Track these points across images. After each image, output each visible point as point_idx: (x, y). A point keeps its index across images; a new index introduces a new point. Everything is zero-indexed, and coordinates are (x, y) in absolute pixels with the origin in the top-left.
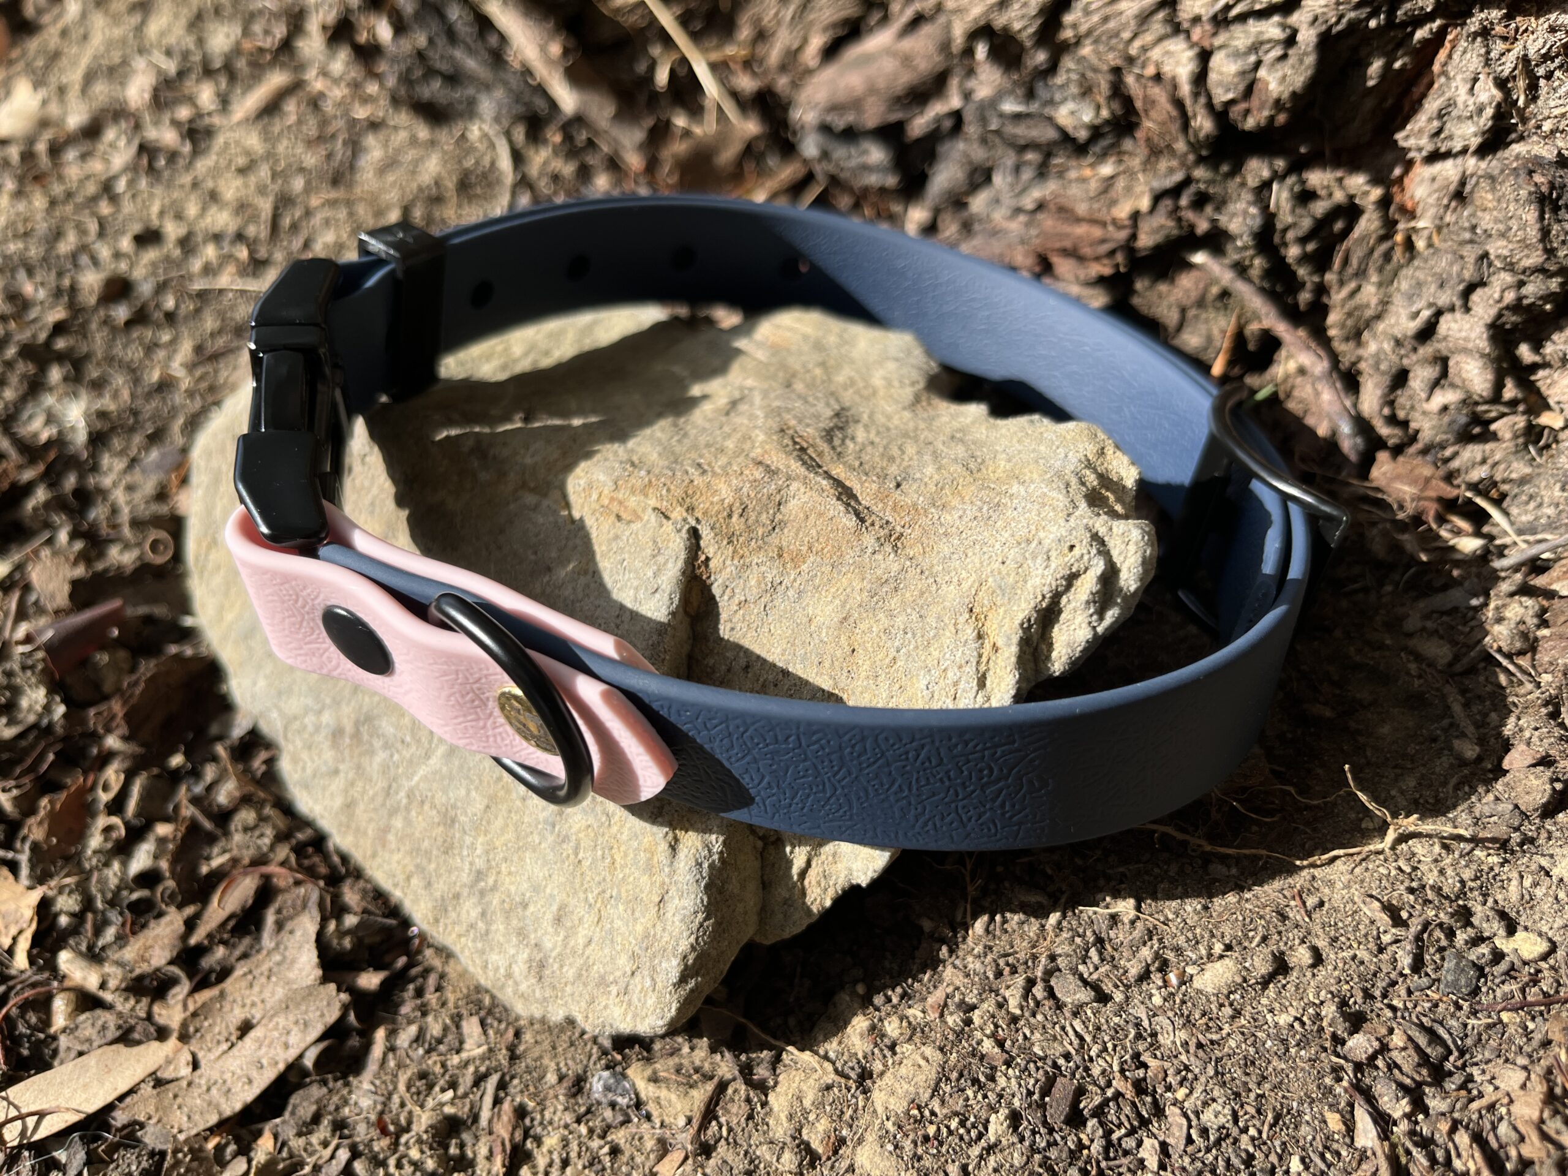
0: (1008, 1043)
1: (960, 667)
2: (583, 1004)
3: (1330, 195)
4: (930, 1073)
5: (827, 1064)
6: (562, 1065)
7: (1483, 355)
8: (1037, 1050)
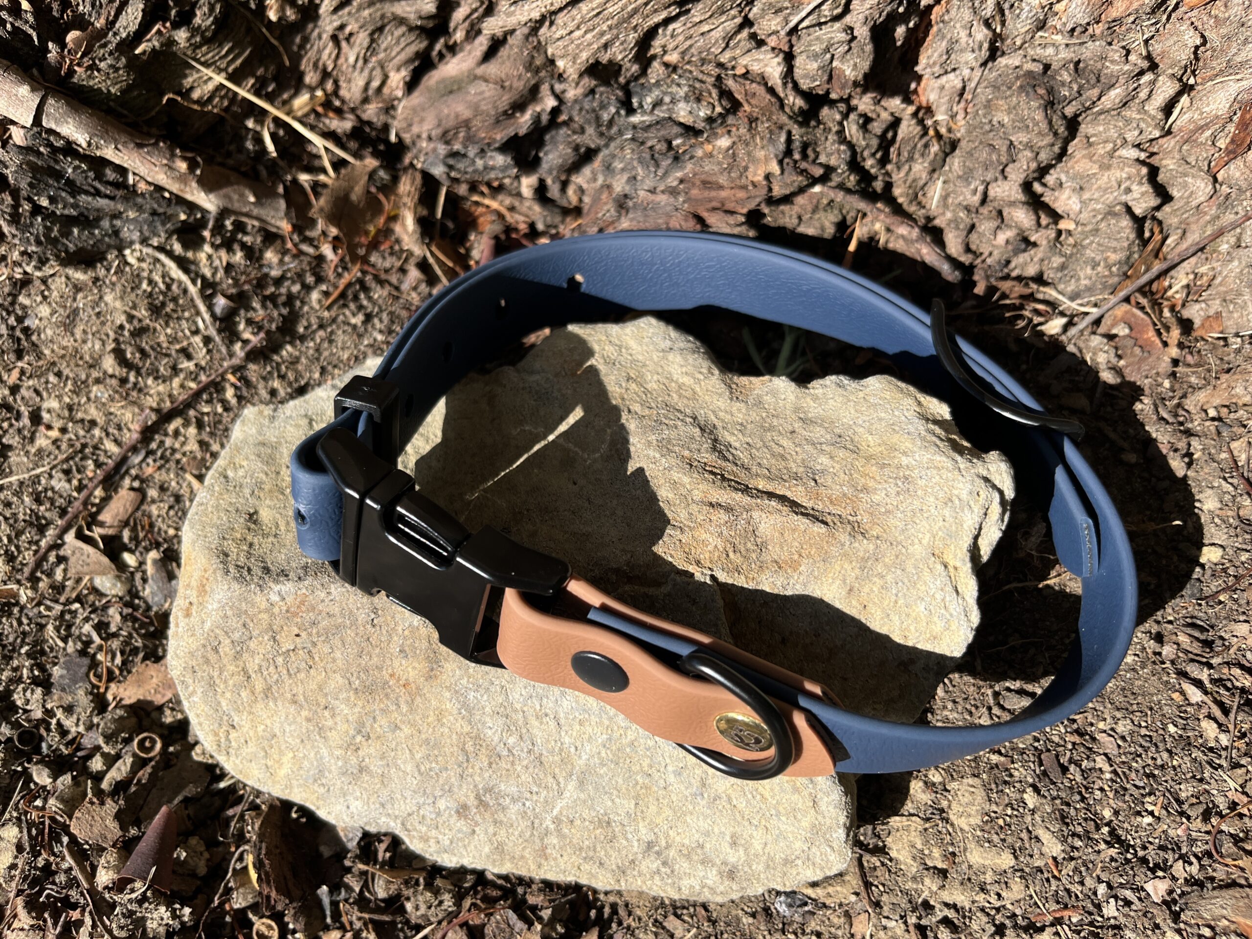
0: (1003, 751)
1: (942, 590)
2: (779, 880)
3: (879, 116)
4: (980, 794)
5: (914, 818)
6: (746, 908)
7: (1024, 203)
8: (1021, 746)
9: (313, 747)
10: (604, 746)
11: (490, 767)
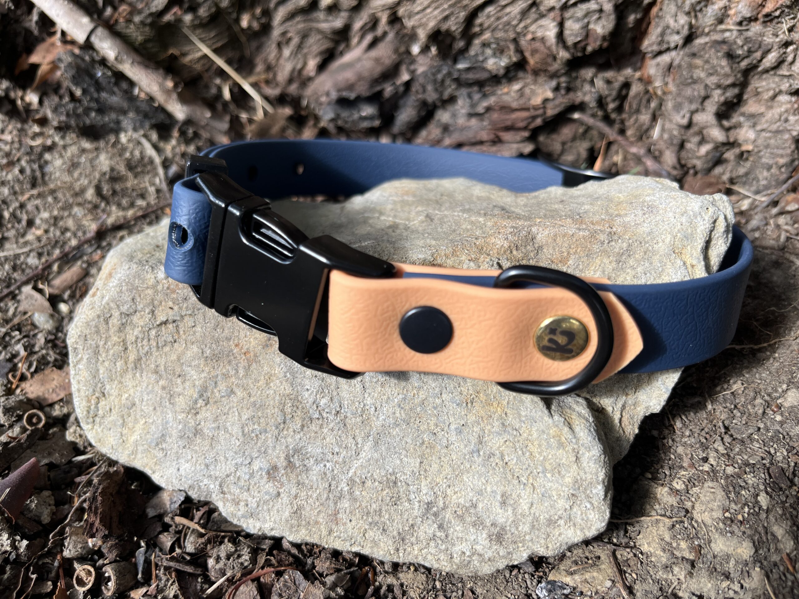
0: (736, 466)
3: (617, 80)
4: (720, 494)
8: (751, 462)
9: (162, 412)
10: (399, 406)
11: (302, 430)
